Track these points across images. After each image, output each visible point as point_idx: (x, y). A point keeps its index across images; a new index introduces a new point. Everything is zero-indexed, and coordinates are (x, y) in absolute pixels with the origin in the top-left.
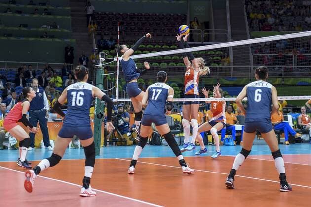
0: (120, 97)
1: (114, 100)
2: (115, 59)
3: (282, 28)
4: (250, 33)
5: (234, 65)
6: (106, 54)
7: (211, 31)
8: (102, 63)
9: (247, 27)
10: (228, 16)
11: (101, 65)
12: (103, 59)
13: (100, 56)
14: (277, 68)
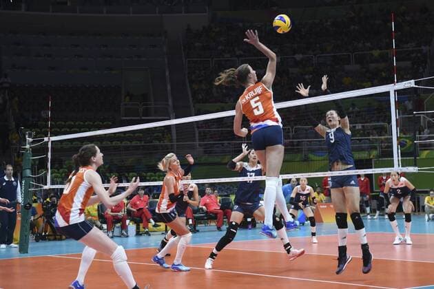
0: (53, 183)
1: (46, 187)
2: (46, 139)
3: (229, 99)
4: (194, 106)
5: (177, 142)
6: (34, 133)
7: (150, 105)
8: (30, 143)
9: (191, 99)
10: (169, 87)
11: (28, 146)
12: (31, 140)
13: (27, 136)
14: (226, 144)
